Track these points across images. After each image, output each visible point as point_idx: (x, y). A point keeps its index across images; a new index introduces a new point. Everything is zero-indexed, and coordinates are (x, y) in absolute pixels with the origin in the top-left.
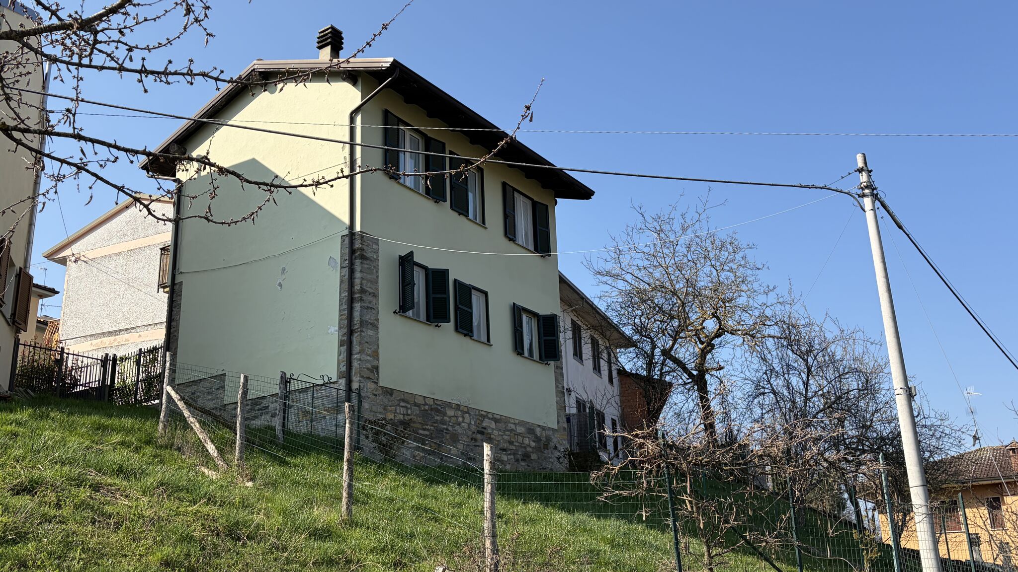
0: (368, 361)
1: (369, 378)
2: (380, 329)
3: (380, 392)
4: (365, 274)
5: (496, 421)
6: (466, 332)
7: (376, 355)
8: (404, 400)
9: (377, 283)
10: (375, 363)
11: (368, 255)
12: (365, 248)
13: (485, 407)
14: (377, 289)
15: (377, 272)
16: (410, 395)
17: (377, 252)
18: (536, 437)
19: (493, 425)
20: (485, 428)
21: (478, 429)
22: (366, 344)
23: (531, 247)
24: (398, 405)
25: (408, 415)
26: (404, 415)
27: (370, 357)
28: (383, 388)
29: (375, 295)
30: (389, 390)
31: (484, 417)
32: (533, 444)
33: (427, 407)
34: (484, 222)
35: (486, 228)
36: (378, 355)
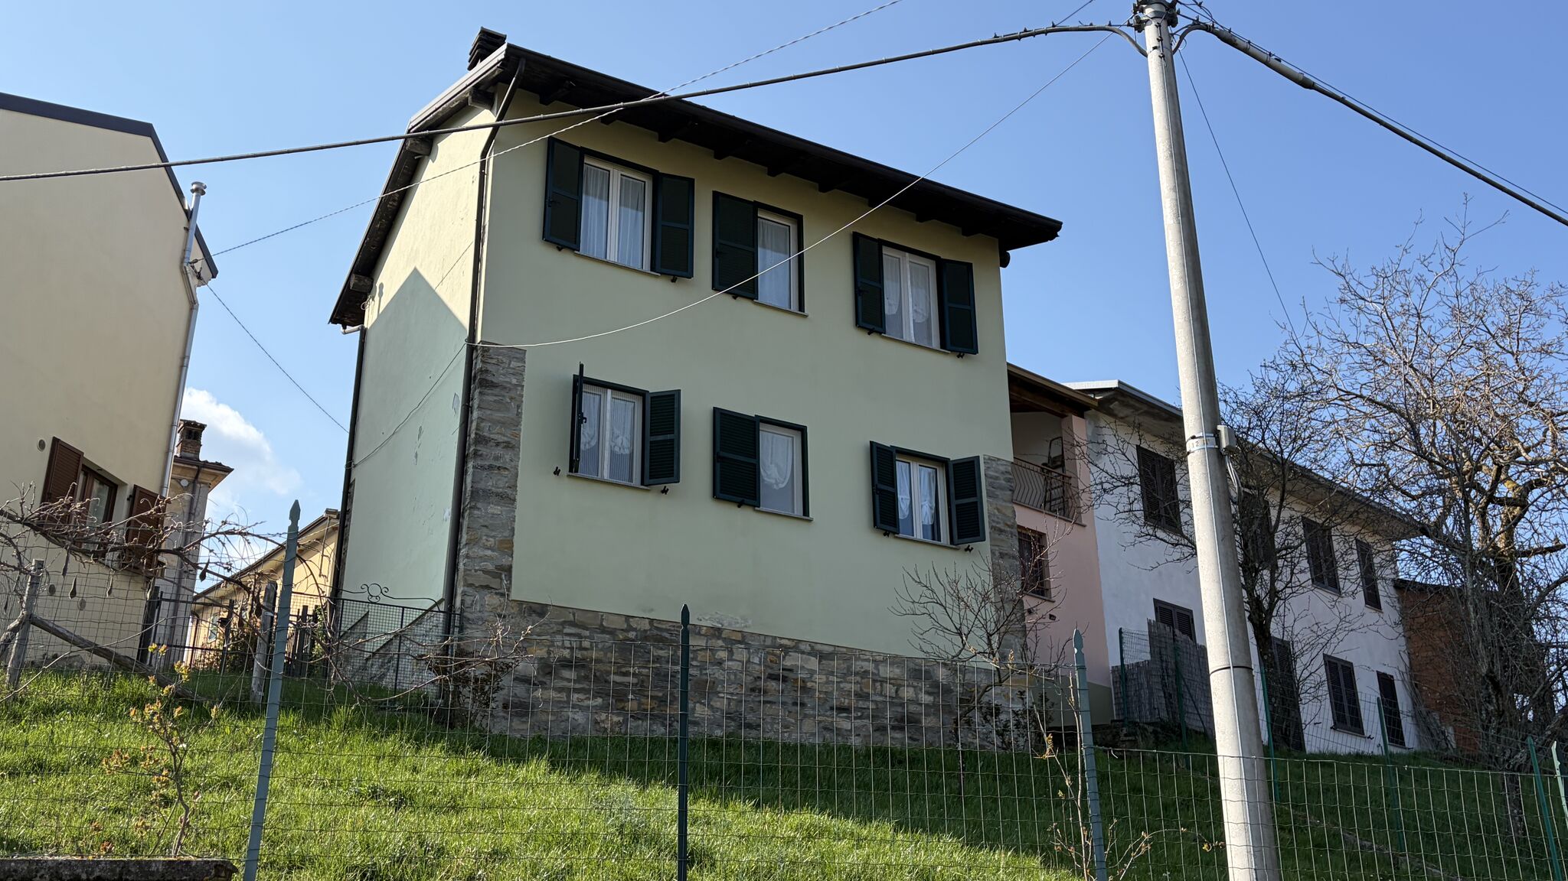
0: (483, 558)
1: (487, 587)
2: (518, 503)
3: (515, 610)
4: (489, 412)
5: (822, 656)
6: (740, 499)
7: (507, 546)
8: (573, 624)
9: (518, 424)
10: (505, 561)
11: (499, 379)
12: (489, 367)
13: (787, 630)
14: (518, 436)
15: (519, 407)
16: (590, 615)
17: (519, 373)
18: (936, 684)
19: (813, 663)
20: (790, 670)
21: (770, 671)
22: (485, 529)
23: (936, 343)
24: (559, 632)
25: (581, 648)
26: (571, 648)
27: (493, 550)
28: (521, 603)
29: (511, 446)
30: (533, 605)
31: (786, 649)
32: (925, 699)
33: (632, 635)
34: (801, 307)
35: (806, 316)
36: (511, 548)
